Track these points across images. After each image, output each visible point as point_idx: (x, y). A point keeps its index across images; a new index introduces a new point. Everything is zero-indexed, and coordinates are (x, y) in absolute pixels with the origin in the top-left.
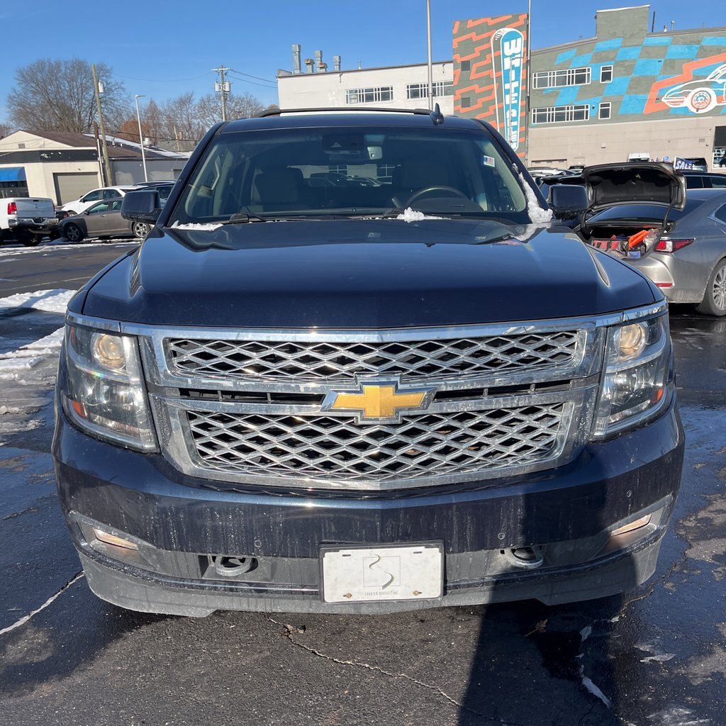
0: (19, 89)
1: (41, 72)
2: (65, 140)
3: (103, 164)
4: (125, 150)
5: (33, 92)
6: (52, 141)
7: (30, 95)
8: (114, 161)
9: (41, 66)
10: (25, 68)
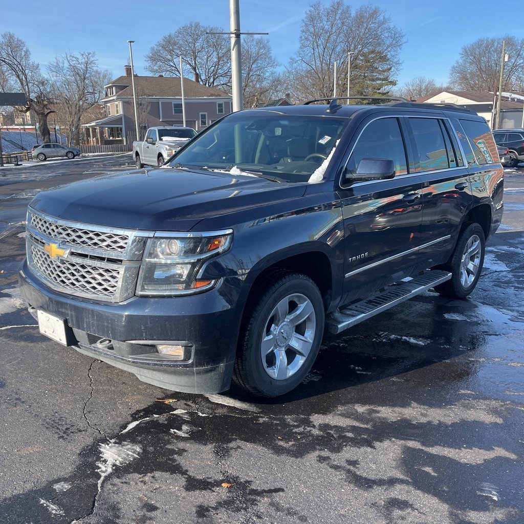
0: (461, 61)
1: (479, 48)
2: (474, 97)
3: (495, 114)
4: (517, 103)
5: (470, 63)
6: (463, 98)
7: (468, 65)
8: (504, 112)
9: (480, 43)
10: (469, 46)
